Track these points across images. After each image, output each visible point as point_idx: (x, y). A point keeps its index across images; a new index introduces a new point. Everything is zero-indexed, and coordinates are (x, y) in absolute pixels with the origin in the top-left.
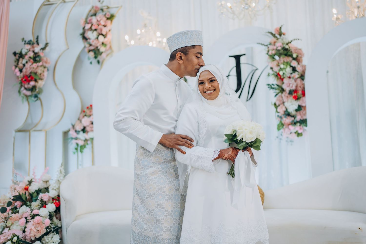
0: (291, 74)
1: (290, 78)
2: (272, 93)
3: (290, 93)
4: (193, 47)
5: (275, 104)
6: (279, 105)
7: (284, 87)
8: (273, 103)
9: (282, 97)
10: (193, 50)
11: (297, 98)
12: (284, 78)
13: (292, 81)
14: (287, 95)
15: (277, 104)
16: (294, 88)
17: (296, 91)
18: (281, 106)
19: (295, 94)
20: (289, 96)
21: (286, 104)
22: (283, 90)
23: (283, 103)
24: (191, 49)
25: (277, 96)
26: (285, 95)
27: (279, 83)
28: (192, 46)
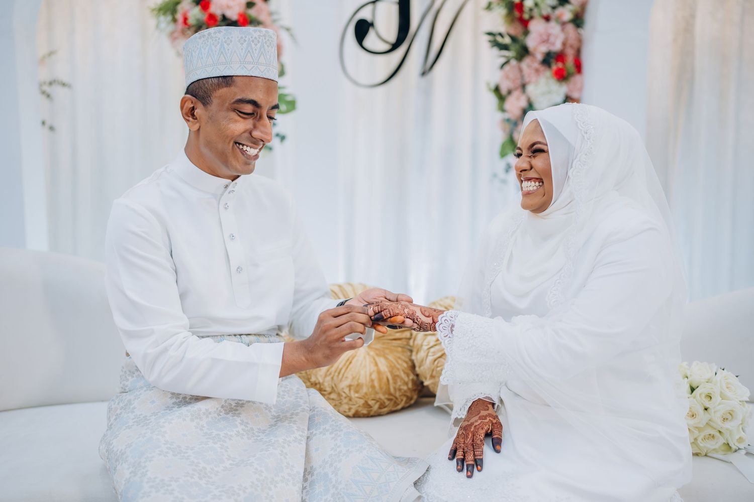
0: (554, 8)
1: (547, 19)
2: (494, 57)
3: (548, 59)
4: (227, 80)
5: (497, 90)
6: (510, 92)
7: (531, 42)
8: (493, 86)
9: (521, 70)
10: (223, 91)
11: (562, 76)
12: (531, 18)
13: (554, 28)
14: (536, 65)
15: (504, 91)
16: (557, 47)
17: (560, 57)
18: (516, 94)
19: (560, 65)
20: (542, 68)
21: (530, 89)
22: (524, 52)
23: (523, 86)
24: (219, 86)
25: (507, 68)
26: (529, 66)
27: (516, 30)
28: (224, 77)
